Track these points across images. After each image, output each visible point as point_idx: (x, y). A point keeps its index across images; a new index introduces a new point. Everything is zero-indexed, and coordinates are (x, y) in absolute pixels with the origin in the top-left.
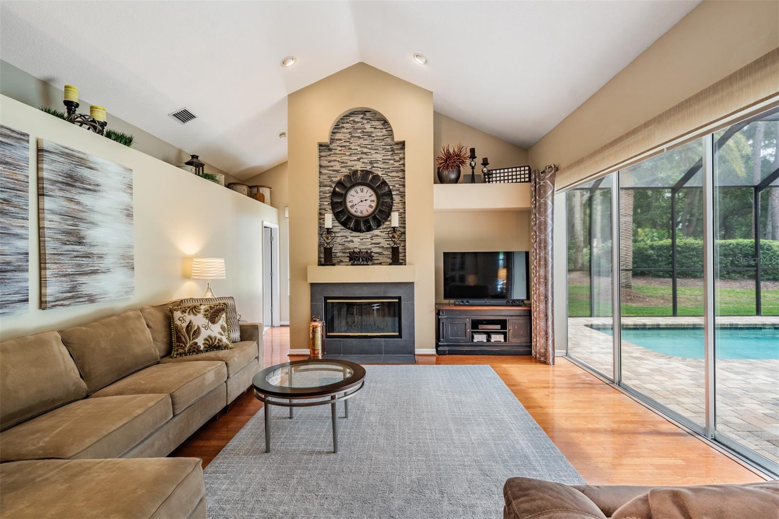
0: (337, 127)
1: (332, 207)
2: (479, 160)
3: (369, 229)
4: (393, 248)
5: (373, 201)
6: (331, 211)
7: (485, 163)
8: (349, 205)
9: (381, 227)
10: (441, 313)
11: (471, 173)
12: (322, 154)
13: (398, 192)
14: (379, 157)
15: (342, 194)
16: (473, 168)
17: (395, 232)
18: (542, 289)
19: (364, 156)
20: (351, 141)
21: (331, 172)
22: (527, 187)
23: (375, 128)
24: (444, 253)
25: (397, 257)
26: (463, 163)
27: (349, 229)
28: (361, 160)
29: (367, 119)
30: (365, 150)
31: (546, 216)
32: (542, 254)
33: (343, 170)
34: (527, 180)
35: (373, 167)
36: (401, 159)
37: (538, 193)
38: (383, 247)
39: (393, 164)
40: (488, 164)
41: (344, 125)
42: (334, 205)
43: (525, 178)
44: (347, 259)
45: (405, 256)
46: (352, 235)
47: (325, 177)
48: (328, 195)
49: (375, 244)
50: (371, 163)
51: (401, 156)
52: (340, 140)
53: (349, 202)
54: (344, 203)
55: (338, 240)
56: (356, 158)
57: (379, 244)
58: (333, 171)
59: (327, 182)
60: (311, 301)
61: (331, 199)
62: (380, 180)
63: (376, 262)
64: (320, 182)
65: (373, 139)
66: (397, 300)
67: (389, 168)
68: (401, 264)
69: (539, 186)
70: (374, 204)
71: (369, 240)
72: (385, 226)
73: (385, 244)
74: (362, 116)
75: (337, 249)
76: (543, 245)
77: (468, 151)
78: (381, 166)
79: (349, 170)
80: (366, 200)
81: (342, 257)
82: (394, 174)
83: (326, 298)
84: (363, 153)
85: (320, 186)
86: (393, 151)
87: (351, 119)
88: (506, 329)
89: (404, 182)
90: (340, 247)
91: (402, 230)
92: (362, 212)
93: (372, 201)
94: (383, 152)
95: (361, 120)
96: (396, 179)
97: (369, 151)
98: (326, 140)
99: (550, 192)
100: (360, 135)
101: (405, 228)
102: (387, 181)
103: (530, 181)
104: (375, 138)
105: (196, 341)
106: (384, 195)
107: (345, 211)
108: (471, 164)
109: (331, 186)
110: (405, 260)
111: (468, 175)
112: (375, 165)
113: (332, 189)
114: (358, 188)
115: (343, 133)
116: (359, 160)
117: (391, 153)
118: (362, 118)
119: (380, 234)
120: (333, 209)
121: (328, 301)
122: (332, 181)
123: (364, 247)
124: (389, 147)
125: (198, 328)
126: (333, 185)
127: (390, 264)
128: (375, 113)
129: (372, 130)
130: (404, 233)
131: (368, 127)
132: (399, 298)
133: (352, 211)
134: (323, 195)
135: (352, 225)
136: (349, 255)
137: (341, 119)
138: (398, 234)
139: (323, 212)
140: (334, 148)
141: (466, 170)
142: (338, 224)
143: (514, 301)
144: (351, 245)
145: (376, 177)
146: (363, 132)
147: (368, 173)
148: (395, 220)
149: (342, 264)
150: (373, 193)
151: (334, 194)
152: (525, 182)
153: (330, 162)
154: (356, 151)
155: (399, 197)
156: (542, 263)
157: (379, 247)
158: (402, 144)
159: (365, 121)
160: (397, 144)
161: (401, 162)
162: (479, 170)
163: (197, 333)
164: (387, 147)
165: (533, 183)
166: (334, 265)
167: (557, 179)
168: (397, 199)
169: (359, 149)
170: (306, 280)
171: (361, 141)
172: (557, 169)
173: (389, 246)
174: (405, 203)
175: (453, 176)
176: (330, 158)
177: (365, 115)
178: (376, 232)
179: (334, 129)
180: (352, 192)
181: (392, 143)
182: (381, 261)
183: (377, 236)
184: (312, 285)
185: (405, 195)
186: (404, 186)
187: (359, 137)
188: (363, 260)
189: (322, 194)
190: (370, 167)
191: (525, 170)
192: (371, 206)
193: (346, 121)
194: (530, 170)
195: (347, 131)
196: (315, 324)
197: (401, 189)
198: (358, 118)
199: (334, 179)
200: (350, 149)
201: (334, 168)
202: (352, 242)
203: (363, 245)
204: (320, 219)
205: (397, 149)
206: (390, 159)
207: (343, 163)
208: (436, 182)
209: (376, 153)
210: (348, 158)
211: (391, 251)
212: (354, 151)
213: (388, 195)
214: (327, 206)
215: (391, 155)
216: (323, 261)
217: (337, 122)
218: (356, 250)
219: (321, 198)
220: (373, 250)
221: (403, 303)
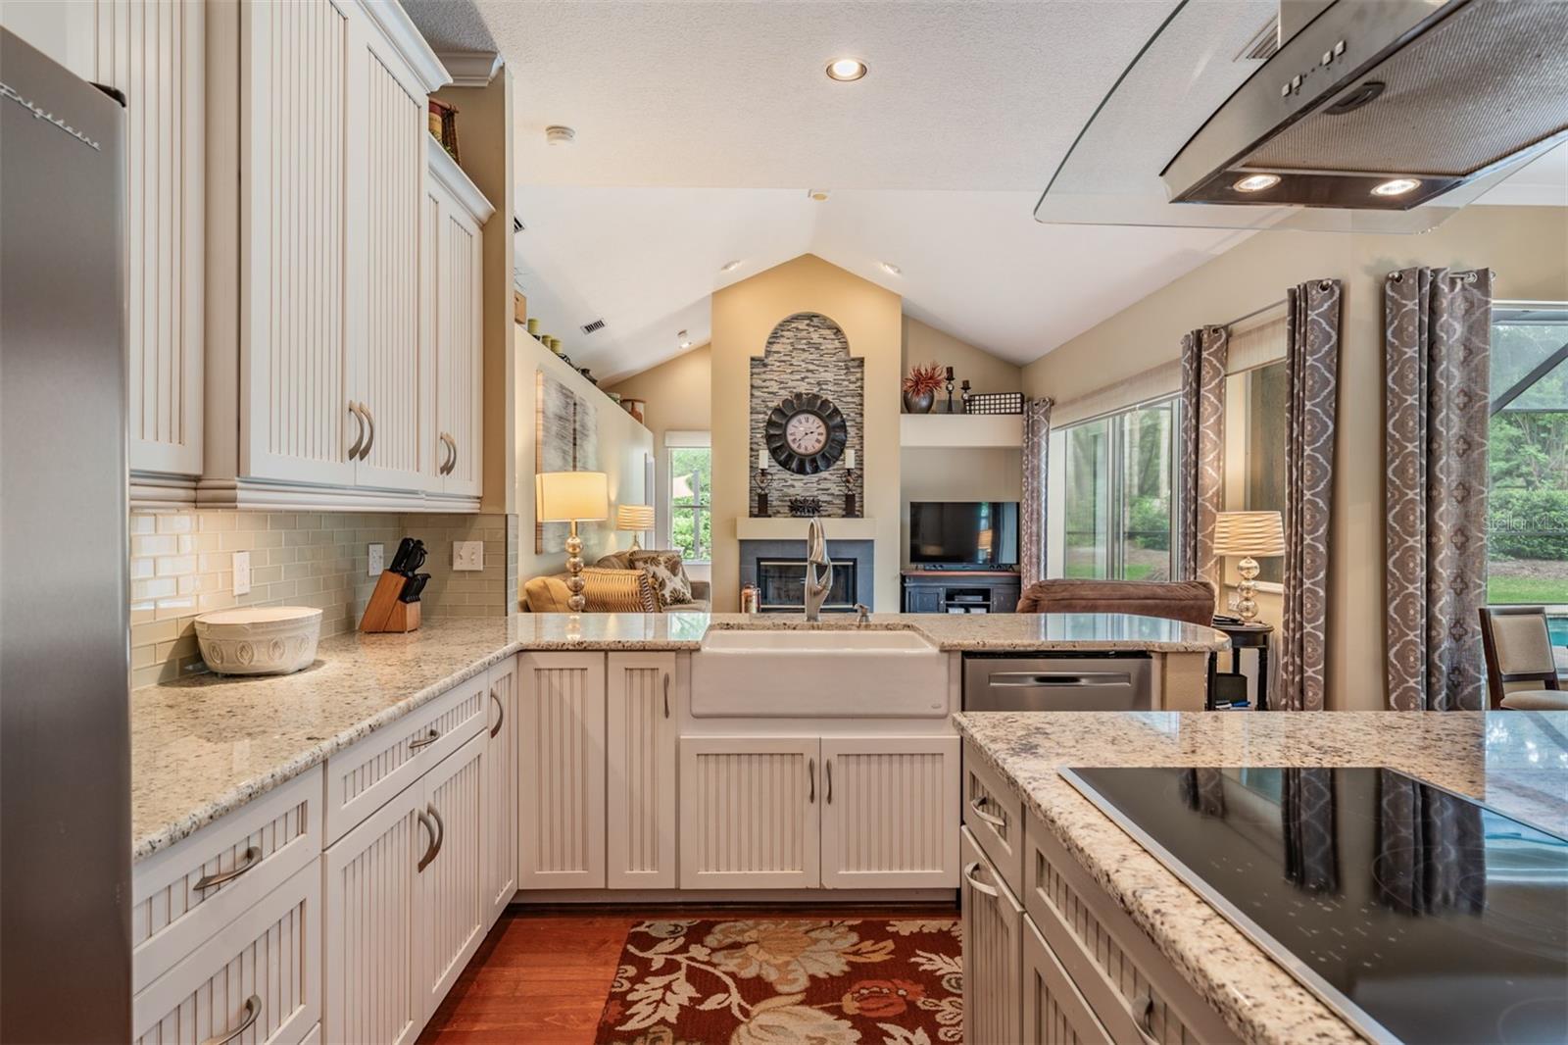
0: (775, 336)
1: (767, 440)
2: (958, 383)
3: (816, 470)
4: (847, 496)
5: (822, 434)
6: (765, 446)
7: (966, 387)
8: (790, 438)
9: (831, 468)
10: (907, 580)
11: (948, 398)
12: (754, 370)
13: (853, 423)
14: (829, 377)
15: (781, 424)
16: (950, 392)
17: (849, 475)
18: (1034, 549)
19: (809, 374)
20: (793, 354)
21: (766, 395)
22: (1018, 421)
23: (825, 338)
24: (911, 503)
25: (851, 507)
26: (937, 384)
27: (789, 469)
28: (806, 380)
29: (814, 326)
30: (811, 367)
31: (1039, 460)
32: (1035, 506)
33: (782, 392)
34: (1018, 410)
35: (821, 389)
36: (858, 380)
37: (1031, 429)
38: (833, 494)
39: (847, 386)
40: (969, 388)
41: (785, 333)
42: (769, 438)
43: (1016, 408)
44: (786, 510)
45: (862, 506)
46: (792, 477)
47: (759, 401)
48: (762, 425)
49: (823, 490)
50: (819, 384)
51: (859, 375)
52: (779, 352)
53: (791, 434)
54: (783, 436)
55: (775, 484)
56: (799, 377)
57: (827, 490)
58: (769, 393)
59: (762, 407)
60: (740, 564)
61: (766, 431)
62: (830, 407)
63: (824, 513)
64: (751, 408)
65: (822, 353)
66: (851, 563)
67: (842, 392)
68: (857, 516)
69: (1033, 422)
70: (823, 438)
71: (815, 485)
72: (835, 467)
73: (835, 490)
74: (808, 322)
75: (773, 497)
76: (1035, 493)
77: (945, 370)
78: (832, 389)
79: (790, 392)
80: (812, 433)
81: (779, 506)
82: (849, 399)
83: (759, 560)
84: (808, 371)
85: (751, 413)
86: (847, 368)
87: (793, 325)
88: (989, 600)
89: (862, 410)
90: (776, 494)
91: (859, 472)
92: (806, 449)
93: (819, 434)
94: (835, 370)
95: (807, 328)
96: (851, 406)
97: (817, 368)
98: (762, 354)
99: (1044, 431)
100: (805, 347)
101: (862, 469)
102: (839, 407)
103: (1022, 413)
104: (826, 351)
105: (663, 592)
106: (836, 426)
107: (785, 446)
108: (947, 388)
109: (765, 413)
110: (862, 512)
111: (944, 401)
112: (824, 387)
113: (767, 417)
114: (802, 417)
115: (783, 343)
116: (803, 379)
117: (845, 371)
118: (808, 325)
119: (829, 477)
120: (768, 443)
121: (762, 563)
122: (767, 406)
123: (808, 494)
124: (843, 364)
125: (663, 580)
126: (769, 412)
127: (843, 516)
128: (825, 319)
129: (821, 340)
130: (861, 476)
131: (815, 337)
132: (855, 560)
133: (794, 446)
134: (755, 425)
135: (794, 465)
136: (789, 504)
137: (781, 325)
138: (854, 477)
139: (755, 447)
140: (770, 363)
141: (941, 395)
142: (774, 463)
143: (999, 566)
144: (791, 491)
145: (825, 403)
146: (809, 343)
147: (816, 397)
148: (849, 459)
149: (779, 515)
150: (821, 423)
151: (770, 423)
152: (1015, 413)
154: (799, 368)
155: (854, 429)
156: (1035, 516)
157: (828, 494)
158: (861, 362)
159: (812, 329)
160: (853, 360)
161: (859, 384)
162: (958, 395)
163: (662, 585)
164: (840, 364)
165: (1025, 416)
166: (770, 516)
167: (1053, 415)
168: (852, 431)
169: (804, 366)
170: (736, 537)
171: (805, 355)
172: (1053, 403)
173: (841, 493)
174: (862, 437)
175: (924, 403)
176: (764, 376)
177: (812, 321)
178: (824, 474)
179: (771, 338)
180: (794, 422)
181: (847, 358)
182: (830, 512)
183: (825, 479)
184: (742, 542)
185: (862, 427)
186: (862, 415)
187: (804, 350)
188: (809, 511)
189: (753, 423)
190: (817, 389)
191: (1016, 398)
192: (818, 441)
193: (786, 328)
194: (1022, 397)
195: (788, 341)
196: (748, 591)
197: (858, 420)
198: (802, 325)
199: (770, 405)
200: (791, 365)
201: (770, 390)
202: (793, 486)
203: (808, 491)
204: (751, 456)
205: (853, 367)
206: (844, 380)
207: (782, 383)
208: (902, 412)
209: (826, 371)
210: (789, 376)
211: (844, 499)
212: (796, 368)
213: (841, 426)
214: (762, 440)
215: (846, 374)
216: (756, 511)
217: (776, 329)
218: (799, 498)
219: (752, 429)
220: (820, 498)
221: (858, 566)
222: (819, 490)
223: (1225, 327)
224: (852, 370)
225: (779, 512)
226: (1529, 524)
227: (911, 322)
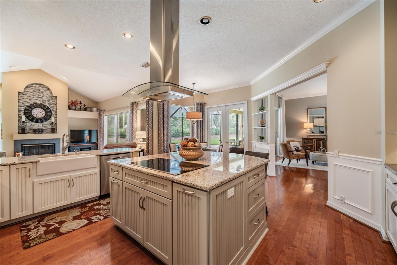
0: (27, 87)
1: (24, 114)
3: (42, 122)
4: (52, 128)
5: (44, 113)
7: (85, 105)
9: (47, 122)
10: (70, 147)
12: (19, 95)
14: (46, 99)
15: (30, 110)
16: (81, 106)
17: (53, 123)
18: (101, 139)
20: (34, 93)
21: (24, 102)
22: (97, 114)
23: (44, 90)
24: (71, 130)
25: (53, 131)
26: (77, 104)
27: (33, 121)
29: (41, 87)
30: (40, 97)
31: (102, 121)
32: (101, 130)
33: (30, 102)
34: (97, 111)
36: (55, 101)
37: (100, 115)
38: (47, 128)
40: (85, 106)
42: (25, 114)
44: (32, 132)
45: (57, 131)
46: (34, 124)
47: (21, 103)
48: (23, 110)
50: (43, 101)
51: (55, 100)
52: (28, 92)
53: (33, 113)
54: (31, 113)
55: (27, 125)
56: (36, 99)
57: (46, 127)
59: (23, 105)
60: (15, 146)
61: (24, 111)
62: (46, 107)
63: (44, 132)
64: (18, 105)
65: (44, 93)
66: (54, 144)
67: (50, 103)
68: (56, 133)
70: (44, 114)
71: (42, 125)
73: (48, 127)
74: (39, 85)
75: (27, 129)
76: (101, 128)
77: (79, 101)
78: (47, 103)
79: (33, 102)
80: (40, 113)
81: (29, 131)
82: (52, 105)
84: (39, 97)
85: (18, 106)
87: (34, 85)
89: (56, 108)
90: (28, 128)
91: (56, 123)
92: (39, 117)
93: (43, 113)
94: (48, 98)
95: (38, 87)
96: (53, 107)
97: (42, 97)
98: (23, 91)
99: (103, 116)
100: (38, 91)
101: (56, 122)
102: (49, 107)
103: (98, 112)
106: (48, 112)
107: (31, 115)
108: (80, 105)
109: (24, 107)
111: (79, 108)
112: (44, 102)
113: (24, 108)
114: (37, 109)
115: (30, 89)
116: (37, 99)
118: (39, 86)
121: (23, 146)
122: (24, 105)
123: (39, 128)
124: (50, 97)
126: (25, 107)
127: (51, 133)
128: (45, 86)
129: (44, 91)
130: (56, 124)
131: (41, 89)
133: (35, 116)
135: (35, 120)
136: (33, 130)
137: (29, 85)
139: (20, 115)
140: (26, 94)
141: (78, 107)
142: (27, 120)
143: (93, 143)
144: (33, 127)
145: (45, 106)
146: (39, 91)
147: (42, 104)
148: (53, 119)
150: (43, 110)
151: (26, 109)
152: (96, 112)
153: (24, 98)
154: (36, 96)
155: (54, 113)
156: (101, 132)
157: (46, 128)
158: (56, 97)
160: (54, 96)
161: (55, 102)
162: (82, 107)
165: (99, 112)
166: (26, 133)
167: (105, 113)
168: (53, 113)
170: (13, 139)
171: (38, 93)
172: (105, 111)
173: (50, 128)
174: (56, 115)
175: (74, 108)
176: (24, 97)
179: (25, 88)
180: (35, 110)
181: (52, 96)
182: (47, 132)
183: (45, 124)
184: (15, 140)
185: (57, 112)
186: (56, 109)
187: (37, 92)
188: (39, 132)
189: (19, 109)
191: (96, 109)
192: (43, 115)
193: (31, 86)
194: (98, 109)
195: (32, 89)
196: (18, 153)
197: (55, 110)
198: (37, 86)
199: (26, 105)
200: (34, 95)
201: (25, 101)
202: (34, 126)
203: (39, 127)
204: (19, 118)
205: (54, 98)
206: (51, 101)
207: (30, 99)
208: (68, 110)
209: (45, 98)
210: (32, 98)
211: (51, 129)
212: (35, 96)
213: (50, 112)
214: (22, 114)
215: (51, 99)
216: (21, 132)
217: (28, 85)
218: (36, 129)
219: (19, 111)
220: (44, 129)
221: (56, 145)
222: (43, 127)
223: (137, 102)
224: (53, 99)
225: (29, 132)
226: (176, 133)
227: (70, 90)
